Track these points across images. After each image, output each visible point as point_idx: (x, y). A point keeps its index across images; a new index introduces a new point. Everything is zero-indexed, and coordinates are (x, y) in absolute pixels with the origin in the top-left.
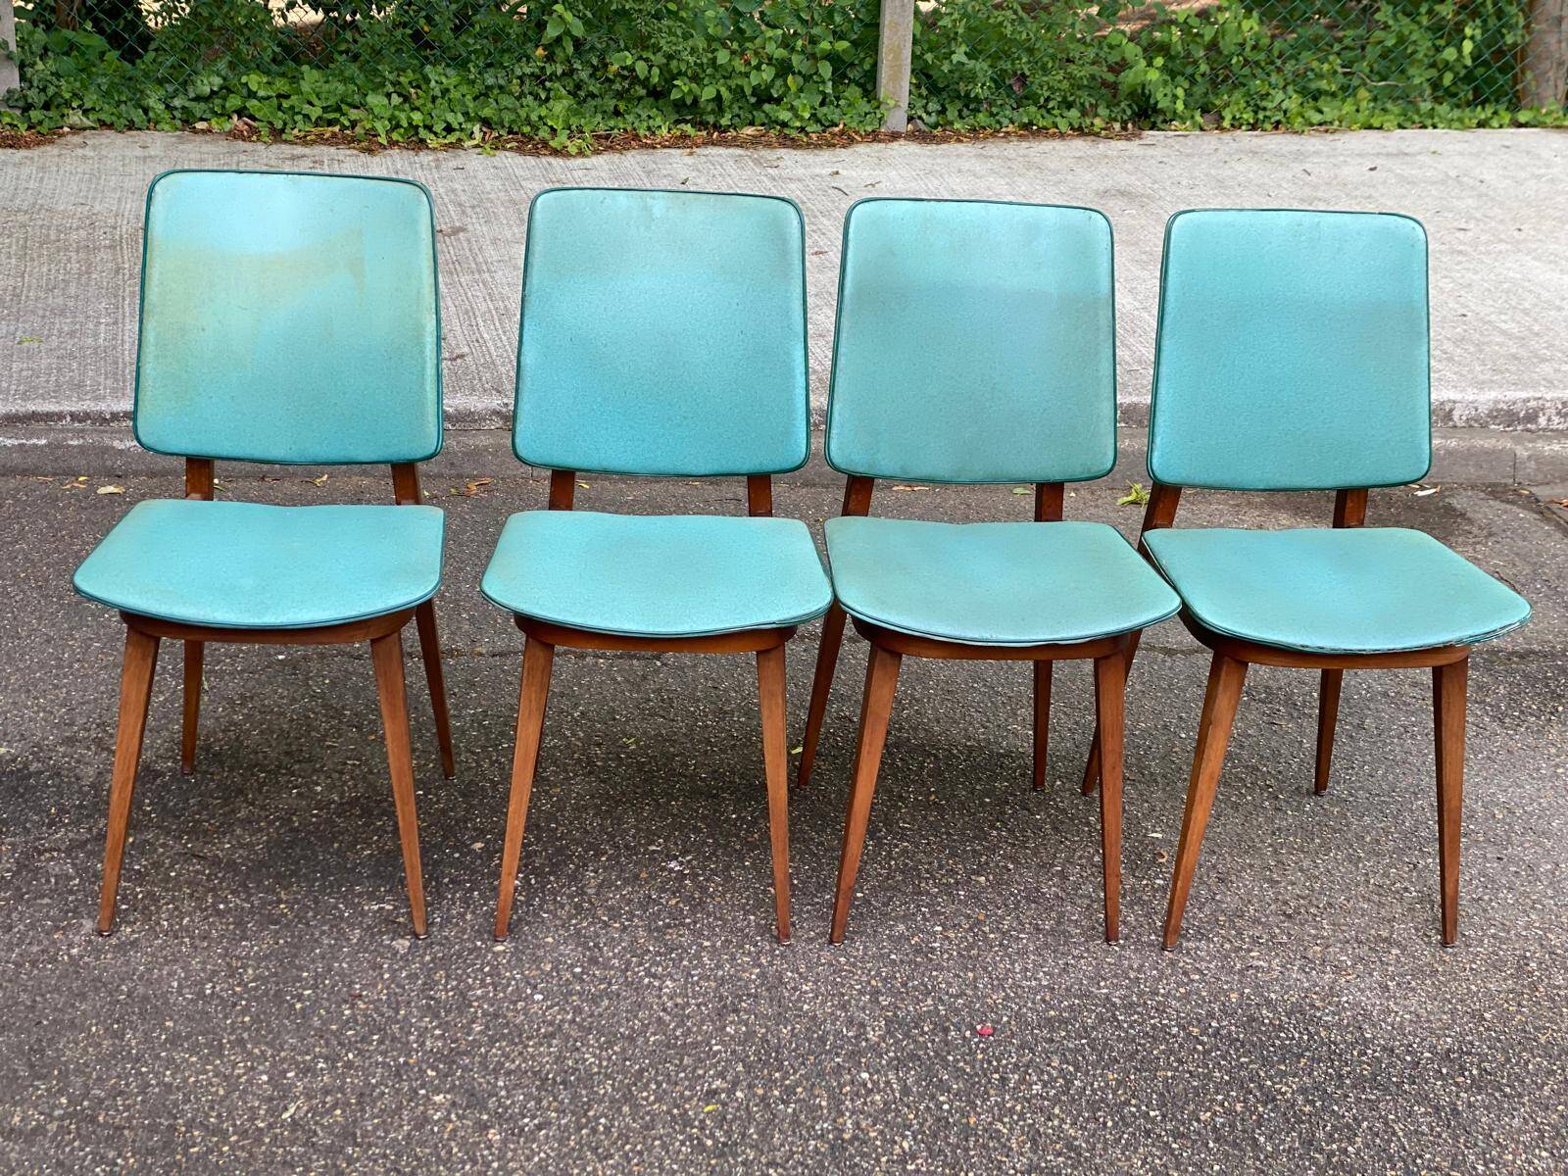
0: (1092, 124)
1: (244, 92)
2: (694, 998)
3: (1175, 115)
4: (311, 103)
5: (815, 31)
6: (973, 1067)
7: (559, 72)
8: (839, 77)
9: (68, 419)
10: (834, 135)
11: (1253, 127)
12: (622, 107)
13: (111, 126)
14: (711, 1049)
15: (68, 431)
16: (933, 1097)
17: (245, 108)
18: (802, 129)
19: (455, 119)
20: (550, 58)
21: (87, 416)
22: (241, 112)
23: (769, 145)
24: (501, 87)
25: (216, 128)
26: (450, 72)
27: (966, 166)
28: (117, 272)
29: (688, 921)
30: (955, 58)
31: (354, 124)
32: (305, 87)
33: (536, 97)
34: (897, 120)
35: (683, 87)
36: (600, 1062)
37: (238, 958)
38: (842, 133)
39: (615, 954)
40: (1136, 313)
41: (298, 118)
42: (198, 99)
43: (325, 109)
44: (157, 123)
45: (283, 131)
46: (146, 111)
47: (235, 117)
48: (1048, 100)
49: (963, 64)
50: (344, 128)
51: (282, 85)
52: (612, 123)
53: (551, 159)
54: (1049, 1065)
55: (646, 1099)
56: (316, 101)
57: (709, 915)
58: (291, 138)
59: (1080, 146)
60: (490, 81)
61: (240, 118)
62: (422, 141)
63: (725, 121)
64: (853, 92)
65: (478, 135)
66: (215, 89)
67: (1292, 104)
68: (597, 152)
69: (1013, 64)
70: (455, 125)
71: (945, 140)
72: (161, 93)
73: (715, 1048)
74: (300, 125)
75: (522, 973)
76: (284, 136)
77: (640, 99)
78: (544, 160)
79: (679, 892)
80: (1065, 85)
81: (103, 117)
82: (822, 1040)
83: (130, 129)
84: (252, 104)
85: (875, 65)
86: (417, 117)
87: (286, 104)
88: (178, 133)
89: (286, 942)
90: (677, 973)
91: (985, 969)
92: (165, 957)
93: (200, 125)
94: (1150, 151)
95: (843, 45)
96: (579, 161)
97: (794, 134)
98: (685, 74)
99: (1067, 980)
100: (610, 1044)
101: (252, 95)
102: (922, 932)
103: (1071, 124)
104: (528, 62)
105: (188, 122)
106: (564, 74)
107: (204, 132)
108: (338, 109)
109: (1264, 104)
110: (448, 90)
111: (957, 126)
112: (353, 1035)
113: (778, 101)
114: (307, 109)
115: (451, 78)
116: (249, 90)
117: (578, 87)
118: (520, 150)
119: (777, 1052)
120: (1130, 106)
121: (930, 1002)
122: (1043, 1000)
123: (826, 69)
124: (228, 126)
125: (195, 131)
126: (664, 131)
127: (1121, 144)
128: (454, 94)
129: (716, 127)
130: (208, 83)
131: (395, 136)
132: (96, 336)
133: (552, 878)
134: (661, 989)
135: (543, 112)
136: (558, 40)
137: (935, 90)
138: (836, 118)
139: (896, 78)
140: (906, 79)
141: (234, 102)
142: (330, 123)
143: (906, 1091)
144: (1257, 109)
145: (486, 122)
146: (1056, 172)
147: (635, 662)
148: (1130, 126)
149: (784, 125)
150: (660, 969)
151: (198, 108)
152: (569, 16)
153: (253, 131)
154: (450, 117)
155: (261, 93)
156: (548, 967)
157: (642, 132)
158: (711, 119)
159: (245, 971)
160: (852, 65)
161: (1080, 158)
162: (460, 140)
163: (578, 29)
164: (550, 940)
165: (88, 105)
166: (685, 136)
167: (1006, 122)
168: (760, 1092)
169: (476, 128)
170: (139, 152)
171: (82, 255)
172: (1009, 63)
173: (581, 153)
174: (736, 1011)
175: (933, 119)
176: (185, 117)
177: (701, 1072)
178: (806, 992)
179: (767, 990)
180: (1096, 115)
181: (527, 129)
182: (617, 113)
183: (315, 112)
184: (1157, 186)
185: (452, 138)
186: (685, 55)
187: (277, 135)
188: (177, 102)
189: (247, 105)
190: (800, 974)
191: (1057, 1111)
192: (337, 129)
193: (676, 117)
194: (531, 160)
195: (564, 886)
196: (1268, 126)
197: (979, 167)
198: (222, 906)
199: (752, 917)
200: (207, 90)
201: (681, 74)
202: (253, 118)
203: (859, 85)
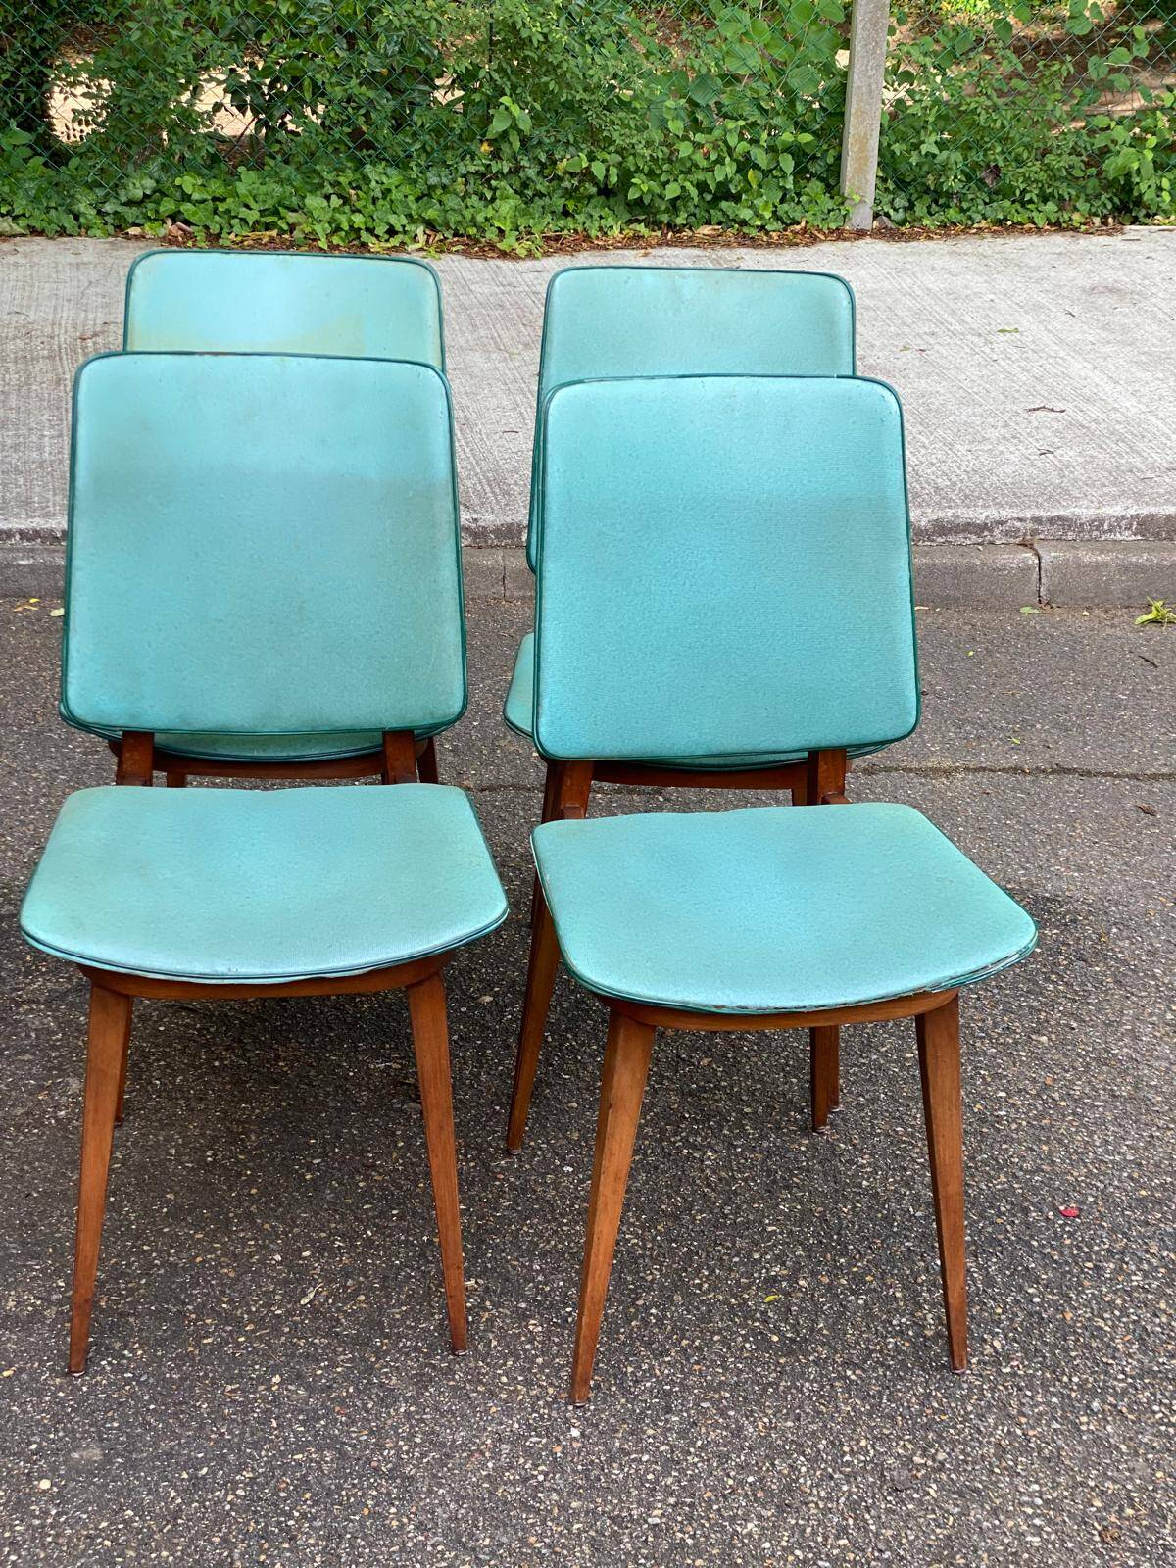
0: (1071, 220)
1: (178, 195)
2: (740, 1172)
3: (1160, 210)
4: (247, 206)
5: (777, 121)
6: (1062, 1254)
7: (505, 170)
8: (800, 173)
9: (17, 537)
10: (795, 233)
12: (571, 207)
13: (41, 233)
14: (765, 1230)
15: (18, 550)
16: (1021, 1289)
17: (180, 212)
18: (762, 228)
19: (398, 221)
20: (496, 155)
21: (37, 534)
22: (174, 217)
23: (728, 245)
24: (444, 187)
25: (149, 234)
26: (392, 171)
27: (939, 264)
28: (58, 382)
29: (724, 1083)
30: (924, 148)
31: (292, 228)
32: (242, 189)
33: (482, 197)
34: (862, 217)
35: (641, 186)
36: (644, 1244)
37: (239, 1122)
38: (804, 231)
39: (647, 1121)
40: (1142, 416)
41: (235, 222)
42: (130, 203)
43: (262, 212)
44: (88, 229)
45: (219, 236)
46: (77, 217)
47: (169, 222)
48: (1024, 192)
49: (934, 156)
50: (282, 232)
51: (216, 187)
52: (562, 223)
53: (499, 262)
54: (1147, 1252)
55: (699, 1286)
56: (253, 205)
57: (747, 1077)
58: (228, 243)
59: (1059, 241)
60: (433, 181)
61: (174, 223)
62: (364, 245)
63: (680, 221)
64: (815, 187)
65: (422, 238)
66: (148, 192)
68: (546, 254)
69: (985, 155)
70: (398, 228)
71: (912, 237)
72: (92, 197)
73: (770, 1229)
74: (237, 229)
75: (548, 1143)
76: (221, 242)
77: (590, 197)
78: (492, 262)
79: (710, 1050)
80: (1042, 176)
81: (34, 223)
82: (888, 1220)
83: (61, 236)
84: (187, 207)
85: (838, 158)
86: (358, 220)
87: (221, 207)
88: (111, 239)
89: (289, 1104)
90: (717, 1143)
91: (1060, 1141)
92: (160, 1121)
93: (133, 231)
94: (1134, 246)
95: (806, 138)
96: (529, 263)
97: (753, 233)
98: (642, 171)
99: (1156, 1155)
100: (653, 1223)
101: (186, 198)
102: (984, 1098)
103: (1048, 219)
104: (473, 159)
105: (120, 228)
106: (510, 172)
107: (137, 238)
108: (276, 212)
110: (389, 191)
111: (926, 222)
112: (370, 1210)
113: (737, 198)
114: (243, 212)
115: (393, 177)
116: (184, 193)
117: (525, 186)
118: (466, 253)
119: (838, 1234)
120: (1111, 199)
121: (1003, 1178)
122: (1130, 1177)
123: (788, 163)
124: (162, 232)
125: (128, 237)
126: (616, 231)
127: (1104, 240)
128: (396, 195)
129: (671, 226)
130: (140, 185)
131: (336, 240)
132: (41, 449)
133: (570, 1036)
134: (702, 1162)
135: (490, 212)
136: (504, 135)
137: (902, 185)
138: (797, 215)
139: (861, 171)
140: (873, 171)
141: (167, 206)
142: (268, 227)
143: (989, 1282)
145: (430, 225)
146: (1038, 269)
147: (635, 797)
148: (1110, 220)
149: (744, 223)
150: (699, 1139)
151: (131, 213)
152: (516, 110)
153: (188, 236)
154: (393, 219)
155: (196, 196)
156: (576, 1135)
157: (593, 233)
158: (665, 218)
159: (248, 1137)
160: (814, 157)
161: (1061, 253)
162: (403, 243)
163: (526, 125)
164: (575, 1105)
165: (18, 211)
166: (638, 237)
167: (978, 217)
168: (826, 1280)
169: (420, 230)
170: (71, 259)
171: (21, 366)
172: (981, 154)
173: (530, 255)
174: (788, 1187)
175: (899, 216)
176: (117, 223)
177: (756, 1256)
178: (863, 1166)
179: (820, 1163)
180: (1076, 209)
181: (472, 231)
182: (566, 213)
183: (252, 216)
184: (1146, 282)
185: (395, 242)
186: (640, 149)
187: (214, 241)
188: (108, 207)
189: (182, 209)
190: (854, 1145)
191: (1163, 1306)
192: (274, 233)
193: (628, 216)
194: (479, 263)
195: (583, 1044)
197: (952, 264)
198: (216, 1064)
199: (794, 1080)
200: (139, 194)
201: (638, 170)
202: (187, 223)
203: (821, 180)
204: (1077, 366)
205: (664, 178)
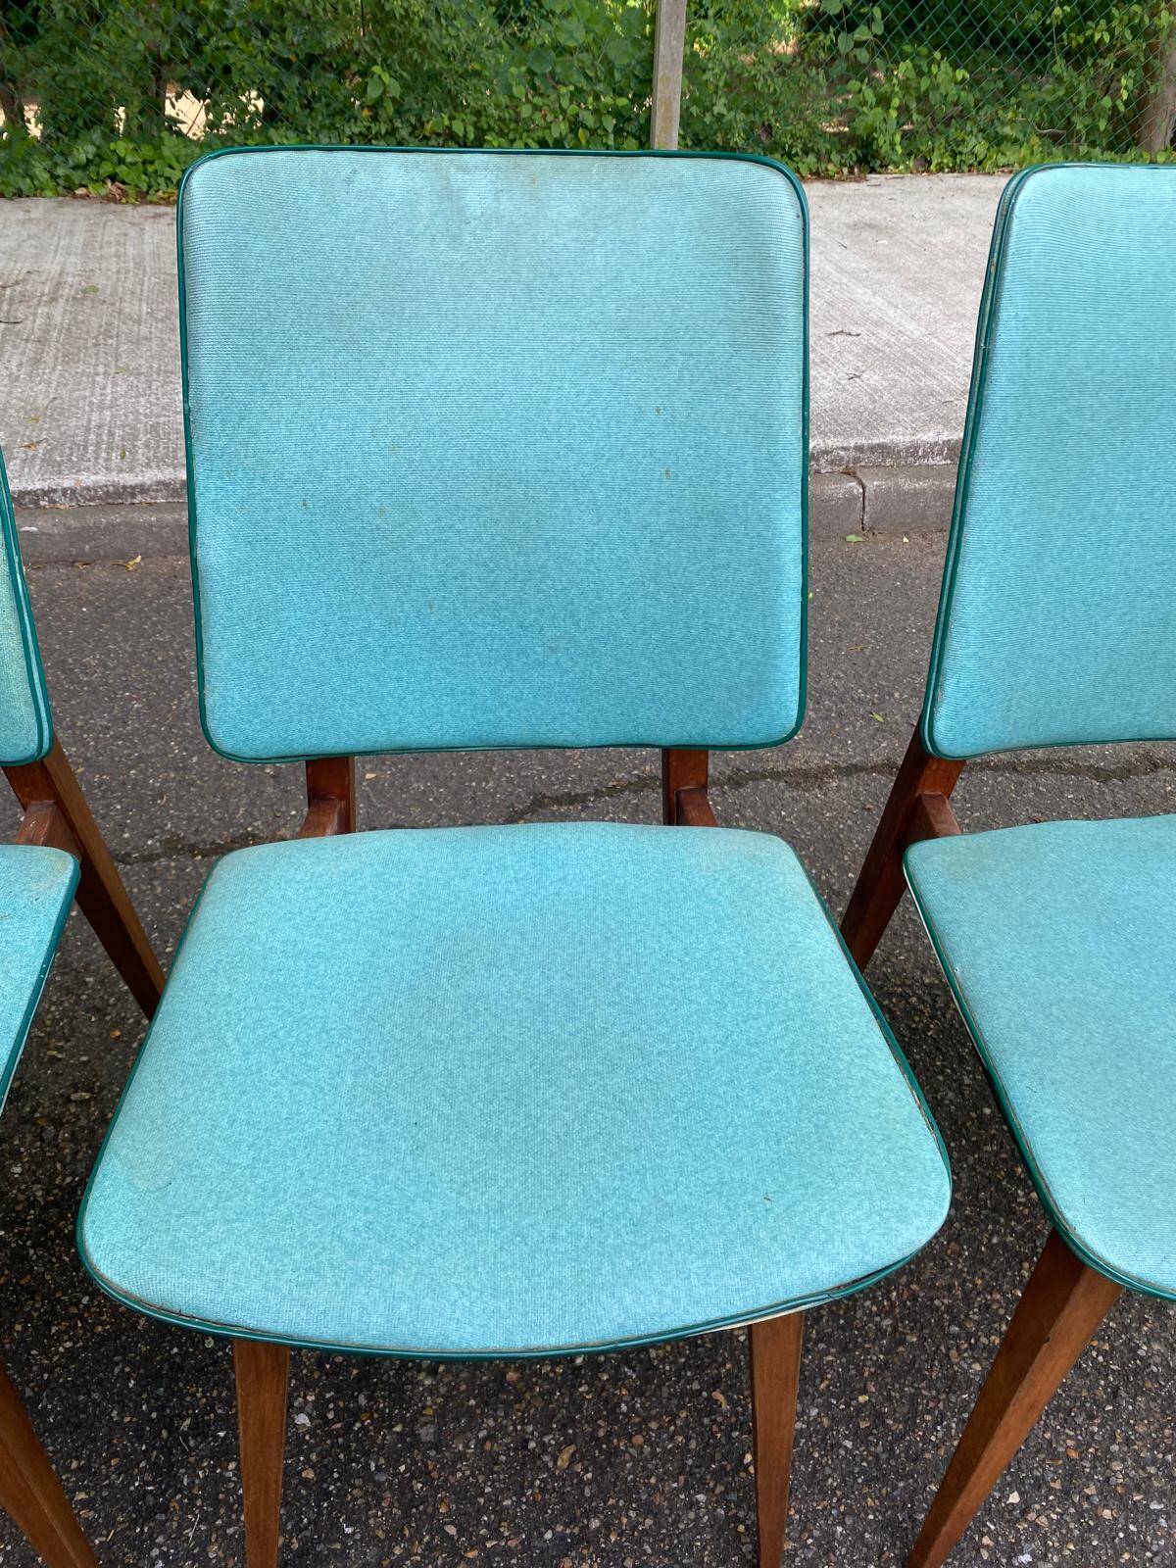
0: (827, 170)
1: (115, 159)
3: (892, 160)
4: (171, 167)
5: (600, 87)
7: (383, 131)
8: (619, 131)
11: (952, 170)
17: (116, 173)
20: (375, 118)
22: (113, 178)
25: (93, 193)
26: (292, 135)
30: (716, 109)
32: (166, 152)
35: (493, 142)
41: (161, 180)
42: (76, 167)
44: (42, 190)
45: (147, 193)
46: (33, 180)
47: (109, 183)
48: (791, 147)
49: (723, 116)
51: (147, 151)
56: (175, 164)
58: (155, 199)
59: (821, 188)
60: (326, 142)
61: (113, 182)
64: (631, 143)
66: (90, 157)
67: (981, 149)
69: (760, 116)
72: (46, 163)
74: (163, 186)
76: (149, 198)
80: (805, 133)
83: (20, 196)
84: (122, 169)
85: (649, 119)
87: (150, 169)
88: (60, 198)
93: (80, 191)
94: (878, 191)
95: (623, 102)
98: (493, 129)
101: (121, 161)
103: (810, 170)
104: (357, 122)
105: (69, 189)
106: (387, 133)
107: (82, 197)
109: (961, 149)
114: (168, 172)
116: (119, 157)
120: (856, 153)
123: (610, 123)
124: (103, 192)
125: (75, 196)
127: (853, 186)
130: (84, 152)
136: (380, 101)
137: (698, 142)
139: (667, 130)
140: (676, 131)
141: (106, 168)
144: (954, 155)
148: (856, 170)
151: (77, 176)
152: (386, 78)
153: (124, 194)
155: (129, 159)
160: (629, 118)
161: (823, 197)
163: (395, 90)
170: (21, 215)
172: (757, 115)
176: (67, 185)
180: (830, 161)
184: (894, 219)
186: (491, 110)
187: (143, 196)
188: (59, 171)
189: (117, 171)
196: (966, 169)
200: (83, 158)
201: (490, 129)
202: (123, 183)
203: (636, 137)
204: (861, 293)
205: (511, 136)
